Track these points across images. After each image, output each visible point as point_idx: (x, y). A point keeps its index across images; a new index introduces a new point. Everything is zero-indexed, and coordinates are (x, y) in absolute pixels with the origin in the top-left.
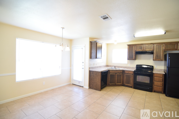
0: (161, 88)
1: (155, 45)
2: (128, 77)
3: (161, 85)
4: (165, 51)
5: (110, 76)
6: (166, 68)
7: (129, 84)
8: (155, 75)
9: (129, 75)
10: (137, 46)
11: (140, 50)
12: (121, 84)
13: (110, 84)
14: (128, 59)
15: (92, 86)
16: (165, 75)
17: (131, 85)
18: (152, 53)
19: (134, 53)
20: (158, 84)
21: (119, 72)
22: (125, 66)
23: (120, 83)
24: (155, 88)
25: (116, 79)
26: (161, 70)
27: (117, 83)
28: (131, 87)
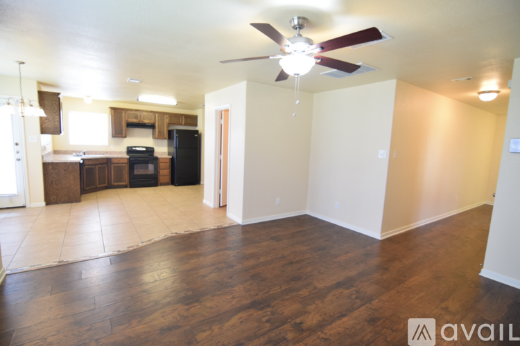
0: (168, 179)
1: (157, 115)
2: (119, 169)
3: (168, 174)
4: (169, 124)
5: (85, 172)
6: (173, 150)
7: (121, 182)
8: (161, 160)
9: (120, 167)
10: (129, 112)
11: (135, 121)
12: (106, 185)
13: (88, 188)
14: (113, 136)
15: (55, 197)
16: (172, 159)
17: (124, 184)
18: (152, 126)
19: (124, 124)
20: (165, 173)
21: (101, 162)
22: (105, 150)
23: (105, 183)
24: (161, 179)
25: (97, 176)
26: (164, 153)
27: (99, 184)
28: (125, 187)
